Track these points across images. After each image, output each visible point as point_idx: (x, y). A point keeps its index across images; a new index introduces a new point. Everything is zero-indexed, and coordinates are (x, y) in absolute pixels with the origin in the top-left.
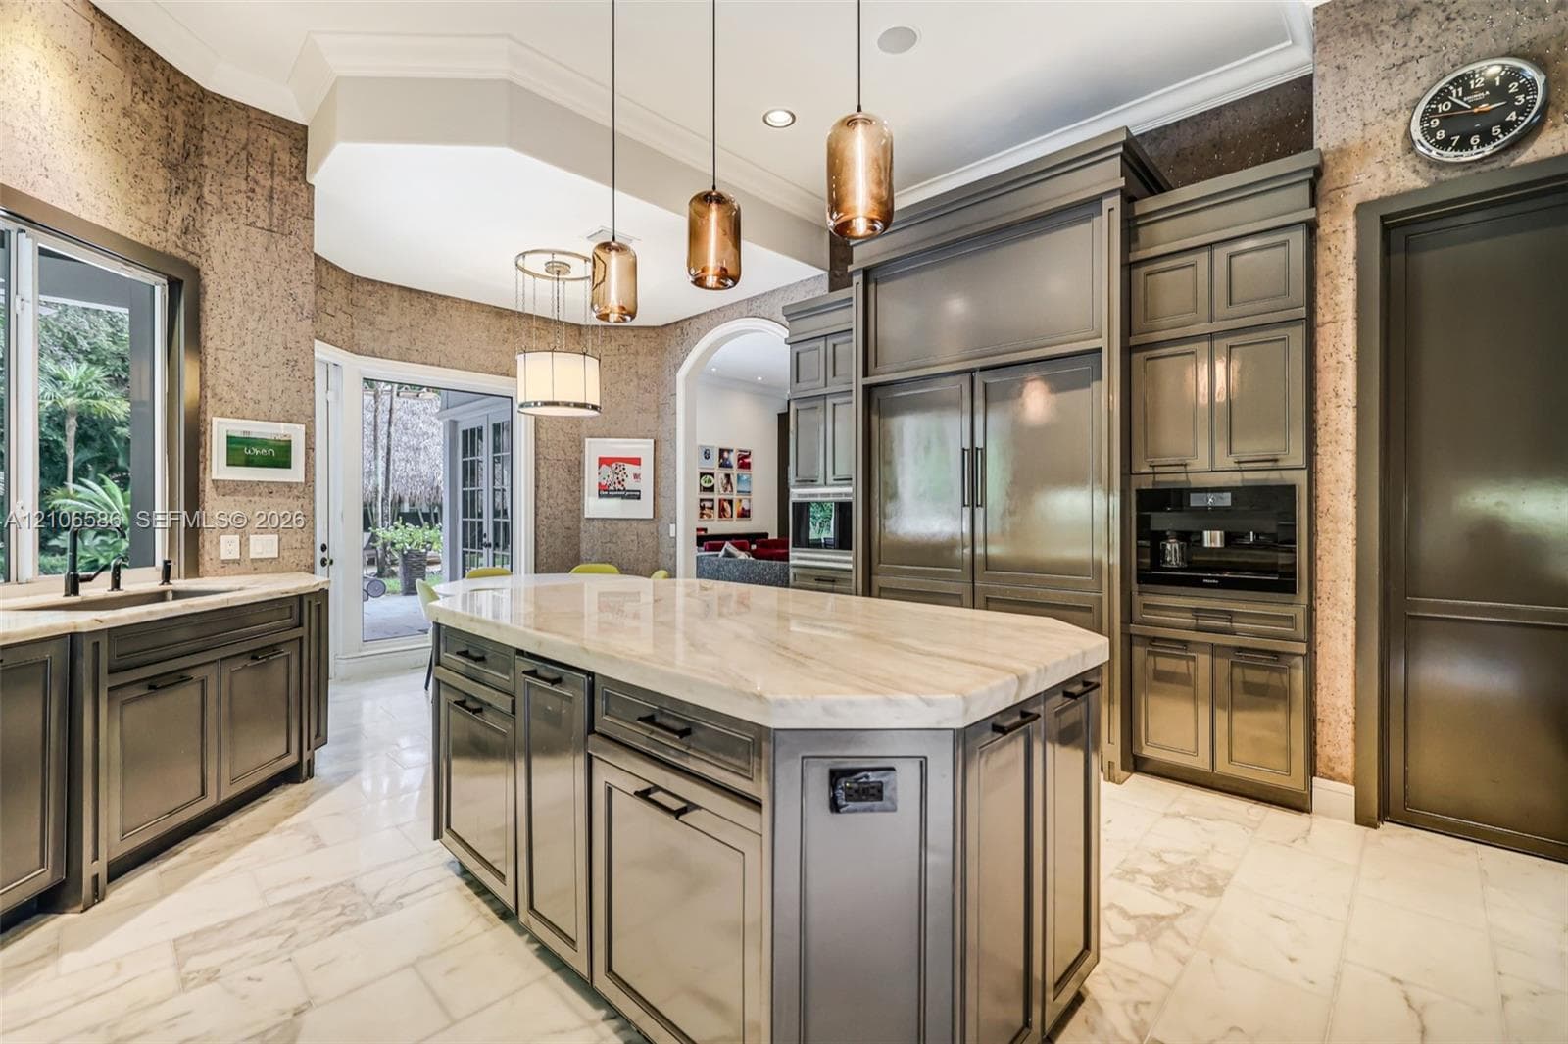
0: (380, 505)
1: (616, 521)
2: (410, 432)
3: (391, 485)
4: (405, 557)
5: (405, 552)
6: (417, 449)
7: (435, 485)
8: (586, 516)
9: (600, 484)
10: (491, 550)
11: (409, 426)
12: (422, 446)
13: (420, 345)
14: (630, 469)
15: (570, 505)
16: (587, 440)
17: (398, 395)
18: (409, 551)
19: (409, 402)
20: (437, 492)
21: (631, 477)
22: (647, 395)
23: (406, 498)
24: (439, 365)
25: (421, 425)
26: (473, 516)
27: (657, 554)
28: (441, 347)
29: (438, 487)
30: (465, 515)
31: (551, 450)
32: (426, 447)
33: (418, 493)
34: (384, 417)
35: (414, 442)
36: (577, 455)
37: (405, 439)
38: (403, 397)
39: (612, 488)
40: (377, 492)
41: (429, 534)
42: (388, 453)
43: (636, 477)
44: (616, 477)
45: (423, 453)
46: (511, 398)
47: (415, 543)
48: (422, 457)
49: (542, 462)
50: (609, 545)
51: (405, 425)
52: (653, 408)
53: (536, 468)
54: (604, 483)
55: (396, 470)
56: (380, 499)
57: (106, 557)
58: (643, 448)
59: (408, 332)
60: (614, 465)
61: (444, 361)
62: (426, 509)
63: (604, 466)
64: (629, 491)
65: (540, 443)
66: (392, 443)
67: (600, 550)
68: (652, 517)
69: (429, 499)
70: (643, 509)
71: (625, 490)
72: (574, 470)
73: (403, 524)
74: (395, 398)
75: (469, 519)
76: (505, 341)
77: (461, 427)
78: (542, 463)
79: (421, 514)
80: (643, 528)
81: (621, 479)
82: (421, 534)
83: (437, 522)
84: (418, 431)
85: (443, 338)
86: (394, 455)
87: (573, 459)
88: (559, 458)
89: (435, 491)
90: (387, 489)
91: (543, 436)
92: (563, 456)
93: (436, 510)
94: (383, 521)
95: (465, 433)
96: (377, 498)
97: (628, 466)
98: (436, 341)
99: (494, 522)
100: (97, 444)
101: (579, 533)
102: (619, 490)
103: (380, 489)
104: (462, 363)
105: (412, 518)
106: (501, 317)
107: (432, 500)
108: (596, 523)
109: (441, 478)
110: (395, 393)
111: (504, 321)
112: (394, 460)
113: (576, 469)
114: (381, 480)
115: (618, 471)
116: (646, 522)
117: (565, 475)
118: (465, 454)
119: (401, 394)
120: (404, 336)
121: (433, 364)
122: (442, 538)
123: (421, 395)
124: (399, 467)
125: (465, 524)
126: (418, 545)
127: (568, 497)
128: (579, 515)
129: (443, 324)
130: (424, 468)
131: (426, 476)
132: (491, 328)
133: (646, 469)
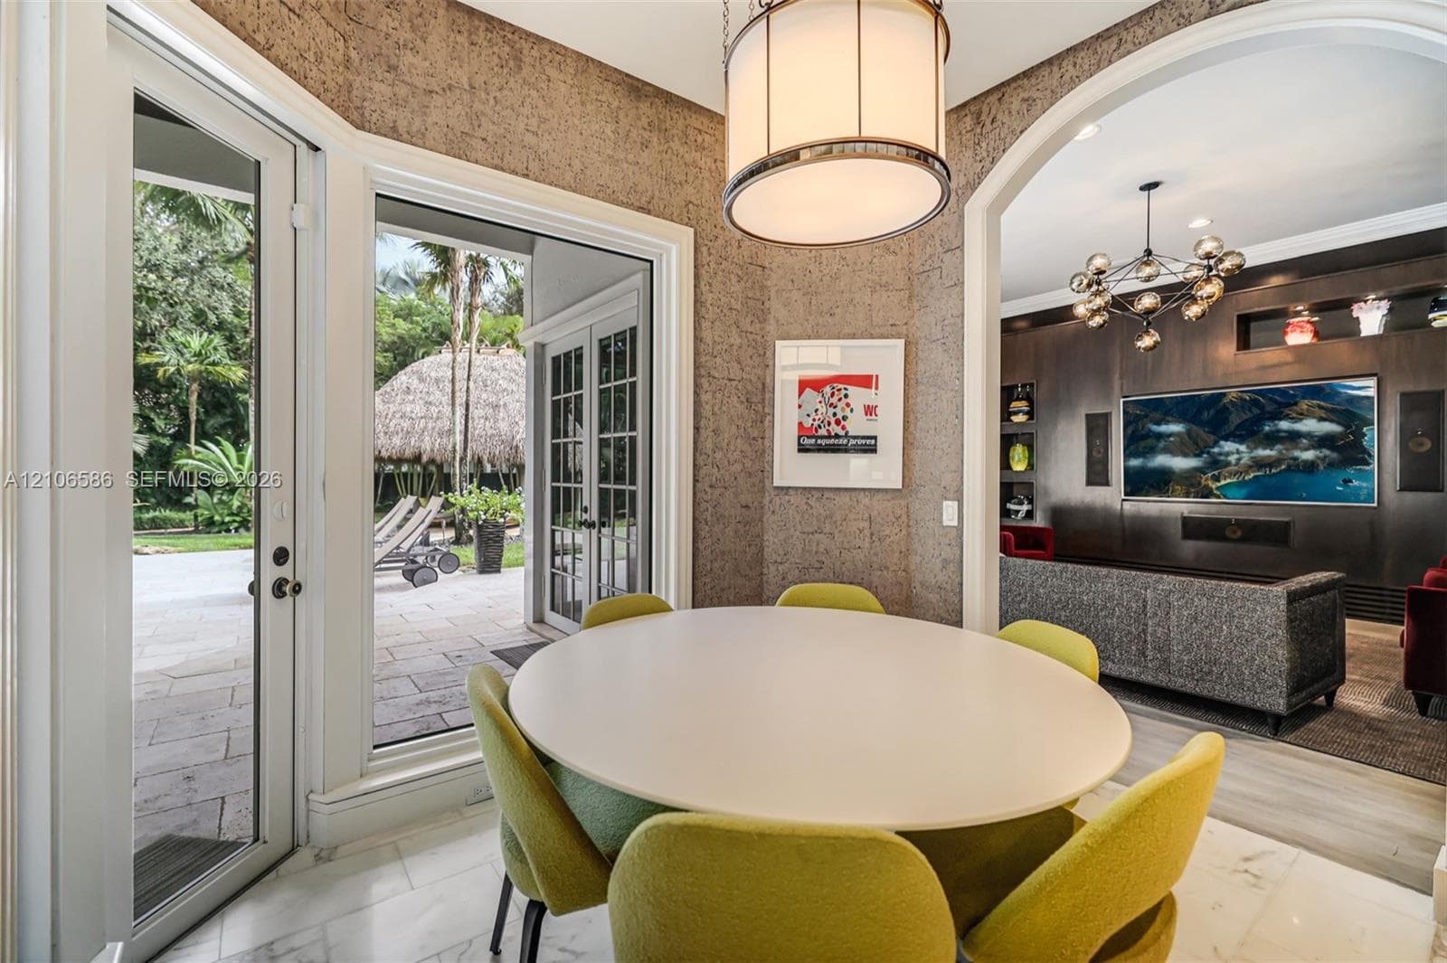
0: (457, 465)
1: (831, 495)
2: (489, 388)
3: (469, 445)
4: (480, 528)
5: (480, 523)
6: (497, 406)
7: (514, 444)
8: (777, 483)
9: (800, 424)
10: (594, 532)
11: (489, 383)
12: (501, 403)
13: (488, 129)
14: (858, 396)
15: (748, 464)
16: (779, 343)
17: (478, 352)
18: (484, 521)
19: (489, 358)
20: (516, 452)
21: (859, 411)
22: (891, 258)
23: (485, 458)
24: (526, 176)
25: (500, 382)
26: (567, 479)
27: (906, 557)
28: (530, 139)
29: (517, 447)
30: (555, 478)
31: (718, 360)
32: (505, 404)
33: (497, 453)
34: (461, 374)
35: (493, 399)
36: (759, 372)
37: (484, 396)
38: (483, 353)
39: (823, 432)
40: (454, 451)
41: (507, 499)
42: (467, 409)
43: (870, 410)
44: (831, 410)
45: (502, 409)
46: (651, 262)
47: (491, 511)
48: (501, 414)
49: (704, 381)
50: (817, 535)
51: (484, 382)
52: (901, 282)
53: (696, 394)
54: (808, 423)
55: (475, 429)
56: (458, 459)
57: (221, 515)
58: (884, 358)
59: (466, 97)
60: (828, 390)
61: (535, 167)
62: (505, 470)
63: (808, 391)
64: (855, 437)
65: (702, 346)
66: (471, 399)
67: (800, 547)
68: (901, 487)
69: (508, 460)
70: (881, 471)
71: (846, 435)
72: (754, 399)
73: (479, 487)
74: (474, 355)
75: (562, 485)
76: (645, 145)
77: (551, 352)
78: (706, 386)
79: (500, 475)
80: (879, 504)
81: (839, 416)
82: (498, 499)
83: (515, 487)
84: (497, 387)
85: (534, 121)
86: (476, 413)
87: (754, 379)
88: (732, 376)
89: (514, 451)
90: (465, 449)
91: (707, 335)
92: (739, 372)
93: (515, 471)
94: (460, 483)
95: (556, 360)
96: (454, 458)
97: (852, 390)
98: (522, 126)
99: (600, 489)
100: (228, 411)
101: (762, 515)
102: (837, 436)
103: (458, 448)
104: (569, 176)
105: (490, 481)
106: (639, 98)
107: (511, 459)
108: (794, 499)
109: (522, 432)
110: (474, 350)
111: (644, 107)
112: (472, 418)
113: (759, 399)
114: (459, 438)
115: (834, 400)
116: (889, 496)
117: (741, 408)
118: (556, 391)
119: (481, 351)
120: (458, 107)
121: (514, 172)
122: (523, 505)
123: (500, 352)
124: (478, 426)
125: (555, 491)
126: (495, 513)
127: (746, 447)
128: (762, 481)
129: (534, 93)
130: (503, 426)
131: (506, 435)
132: (621, 114)
133: (890, 397)
